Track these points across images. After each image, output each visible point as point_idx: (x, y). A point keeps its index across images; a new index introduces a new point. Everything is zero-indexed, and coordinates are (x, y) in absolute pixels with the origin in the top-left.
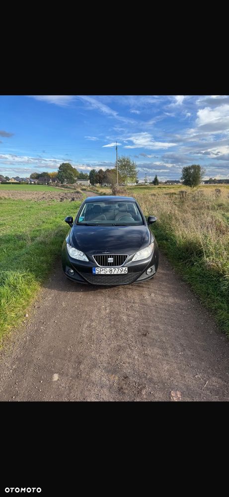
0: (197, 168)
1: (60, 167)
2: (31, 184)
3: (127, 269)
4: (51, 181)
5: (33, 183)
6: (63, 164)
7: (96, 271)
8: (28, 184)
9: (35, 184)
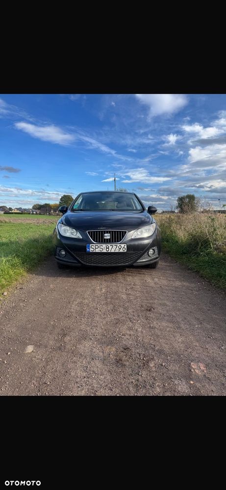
0: (191, 198)
1: (62, 198)
2: (33, 214)
3: (126, 247)
4: (52, 211)
5: (34, 213)
6: (65, 196)
7: (91, 249)
8: (30, 214)
9: (37, 214)
